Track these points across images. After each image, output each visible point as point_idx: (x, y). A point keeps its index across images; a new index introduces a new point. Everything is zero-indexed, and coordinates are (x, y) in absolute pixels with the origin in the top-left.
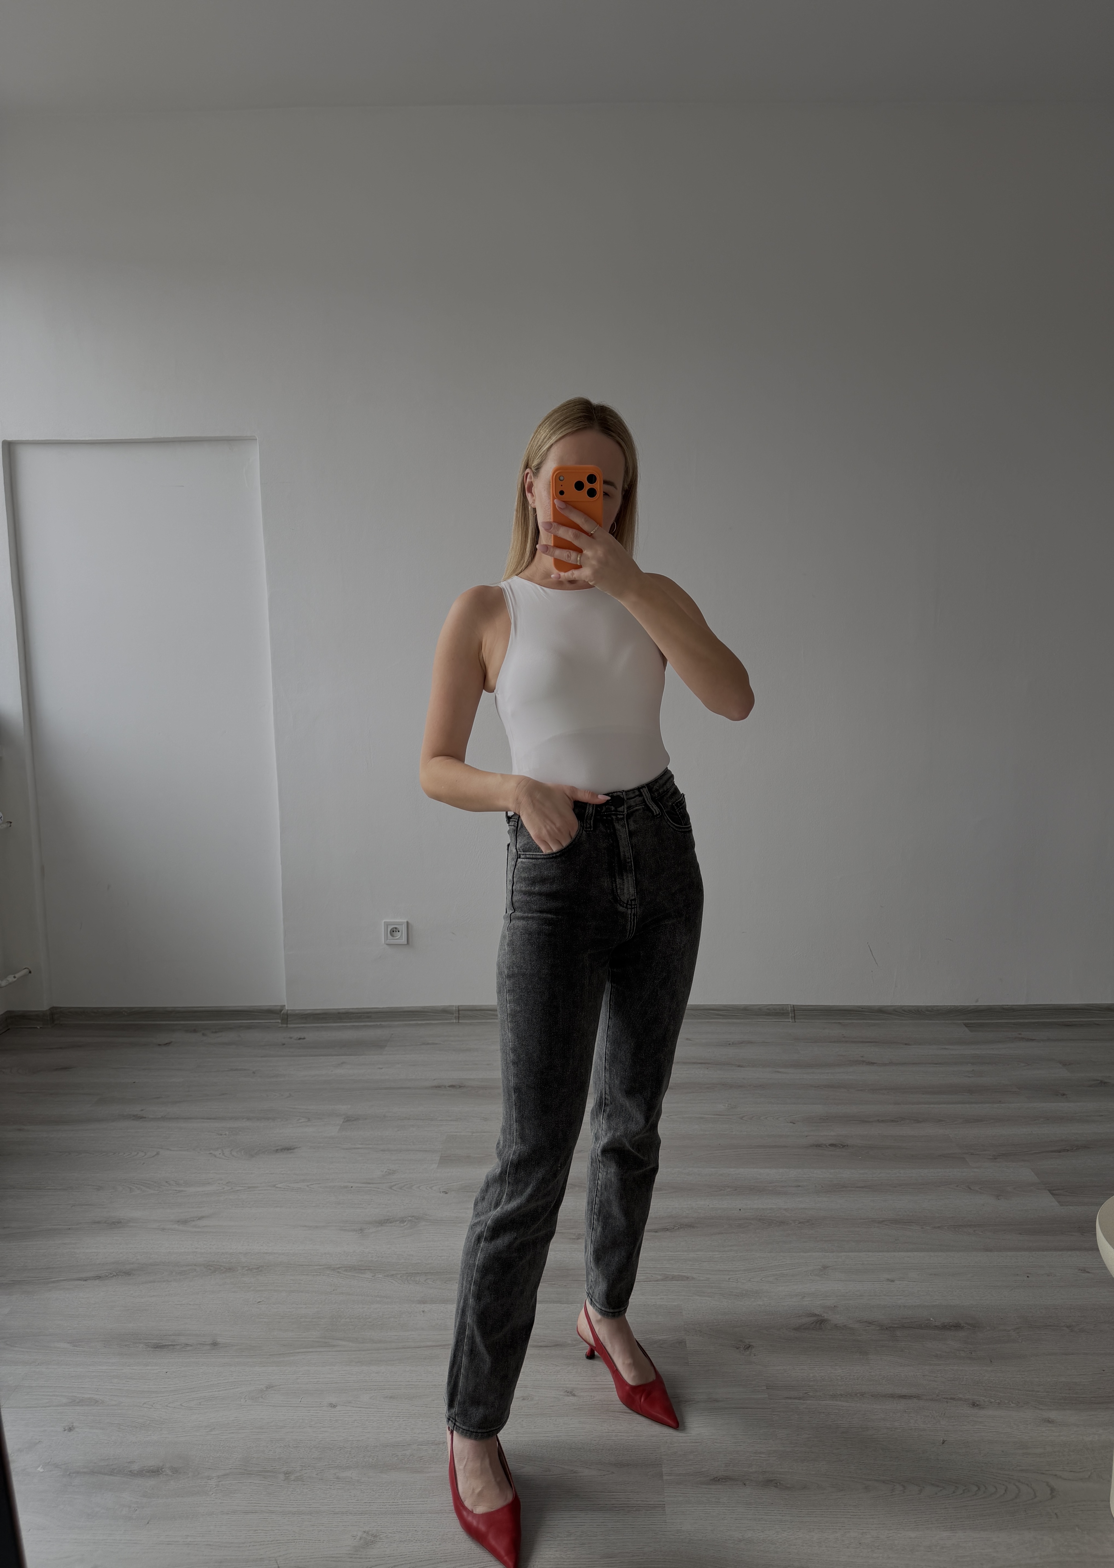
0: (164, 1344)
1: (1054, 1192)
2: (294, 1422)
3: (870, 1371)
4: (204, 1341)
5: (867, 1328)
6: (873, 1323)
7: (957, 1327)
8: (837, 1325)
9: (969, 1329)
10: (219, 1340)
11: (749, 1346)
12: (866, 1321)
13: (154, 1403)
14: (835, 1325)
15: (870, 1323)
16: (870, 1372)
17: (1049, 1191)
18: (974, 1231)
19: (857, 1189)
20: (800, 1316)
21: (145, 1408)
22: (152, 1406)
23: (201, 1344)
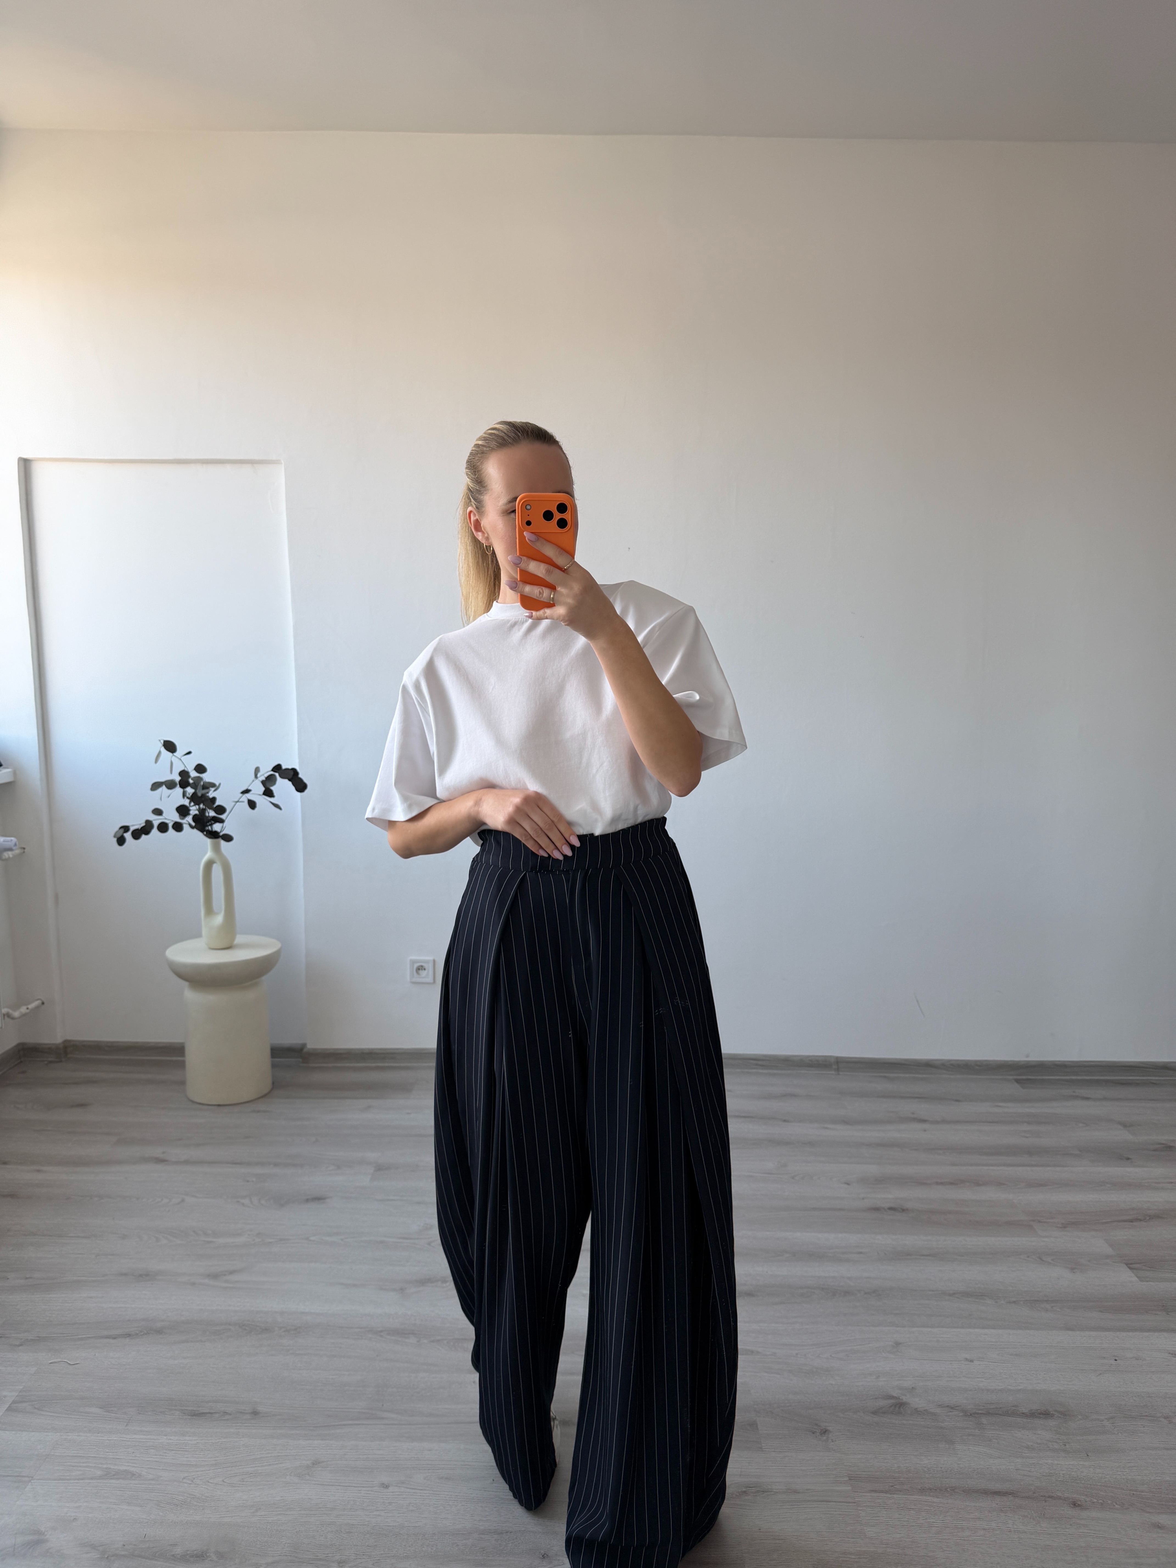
0: (201, 1411)
1: (1131, 1266)
2: (344, 1503)
3: (960, 1463)
4: (245, 1410)
5: (950, 1413)
6: (956, 1408)
7: (1046, 1414)
8: (918, 1410)
9: (1060, 1417)
10: (260, 1408)
11: (826, 1431)
12: (948, 1406)
13: (194, 1479)
14: (916, 1409)
15: (952, 1408)
16: (958, 1464)
17: (1127, 1265)
18: (1052, 1307)
19: (922, 1257)
20: (876, 1398)
21: (185, 1483)
22: (192, 1481)
23: (241, 1412)
